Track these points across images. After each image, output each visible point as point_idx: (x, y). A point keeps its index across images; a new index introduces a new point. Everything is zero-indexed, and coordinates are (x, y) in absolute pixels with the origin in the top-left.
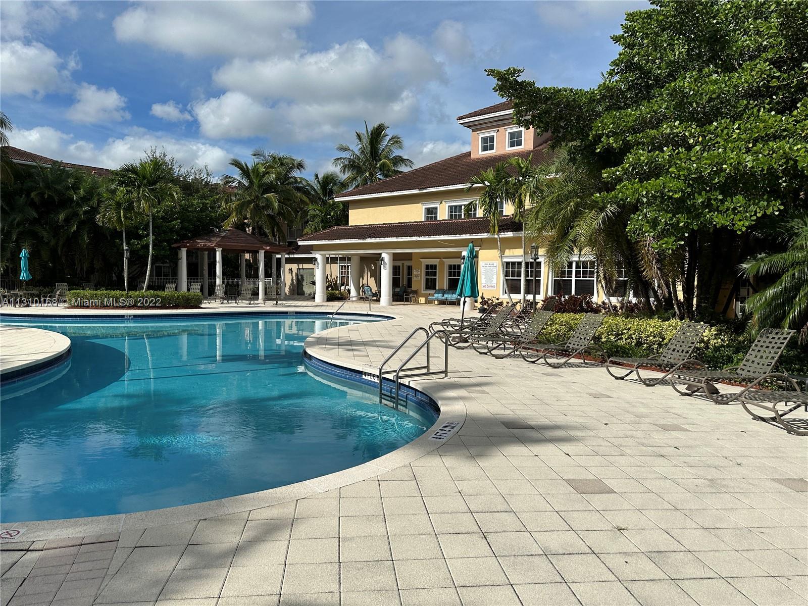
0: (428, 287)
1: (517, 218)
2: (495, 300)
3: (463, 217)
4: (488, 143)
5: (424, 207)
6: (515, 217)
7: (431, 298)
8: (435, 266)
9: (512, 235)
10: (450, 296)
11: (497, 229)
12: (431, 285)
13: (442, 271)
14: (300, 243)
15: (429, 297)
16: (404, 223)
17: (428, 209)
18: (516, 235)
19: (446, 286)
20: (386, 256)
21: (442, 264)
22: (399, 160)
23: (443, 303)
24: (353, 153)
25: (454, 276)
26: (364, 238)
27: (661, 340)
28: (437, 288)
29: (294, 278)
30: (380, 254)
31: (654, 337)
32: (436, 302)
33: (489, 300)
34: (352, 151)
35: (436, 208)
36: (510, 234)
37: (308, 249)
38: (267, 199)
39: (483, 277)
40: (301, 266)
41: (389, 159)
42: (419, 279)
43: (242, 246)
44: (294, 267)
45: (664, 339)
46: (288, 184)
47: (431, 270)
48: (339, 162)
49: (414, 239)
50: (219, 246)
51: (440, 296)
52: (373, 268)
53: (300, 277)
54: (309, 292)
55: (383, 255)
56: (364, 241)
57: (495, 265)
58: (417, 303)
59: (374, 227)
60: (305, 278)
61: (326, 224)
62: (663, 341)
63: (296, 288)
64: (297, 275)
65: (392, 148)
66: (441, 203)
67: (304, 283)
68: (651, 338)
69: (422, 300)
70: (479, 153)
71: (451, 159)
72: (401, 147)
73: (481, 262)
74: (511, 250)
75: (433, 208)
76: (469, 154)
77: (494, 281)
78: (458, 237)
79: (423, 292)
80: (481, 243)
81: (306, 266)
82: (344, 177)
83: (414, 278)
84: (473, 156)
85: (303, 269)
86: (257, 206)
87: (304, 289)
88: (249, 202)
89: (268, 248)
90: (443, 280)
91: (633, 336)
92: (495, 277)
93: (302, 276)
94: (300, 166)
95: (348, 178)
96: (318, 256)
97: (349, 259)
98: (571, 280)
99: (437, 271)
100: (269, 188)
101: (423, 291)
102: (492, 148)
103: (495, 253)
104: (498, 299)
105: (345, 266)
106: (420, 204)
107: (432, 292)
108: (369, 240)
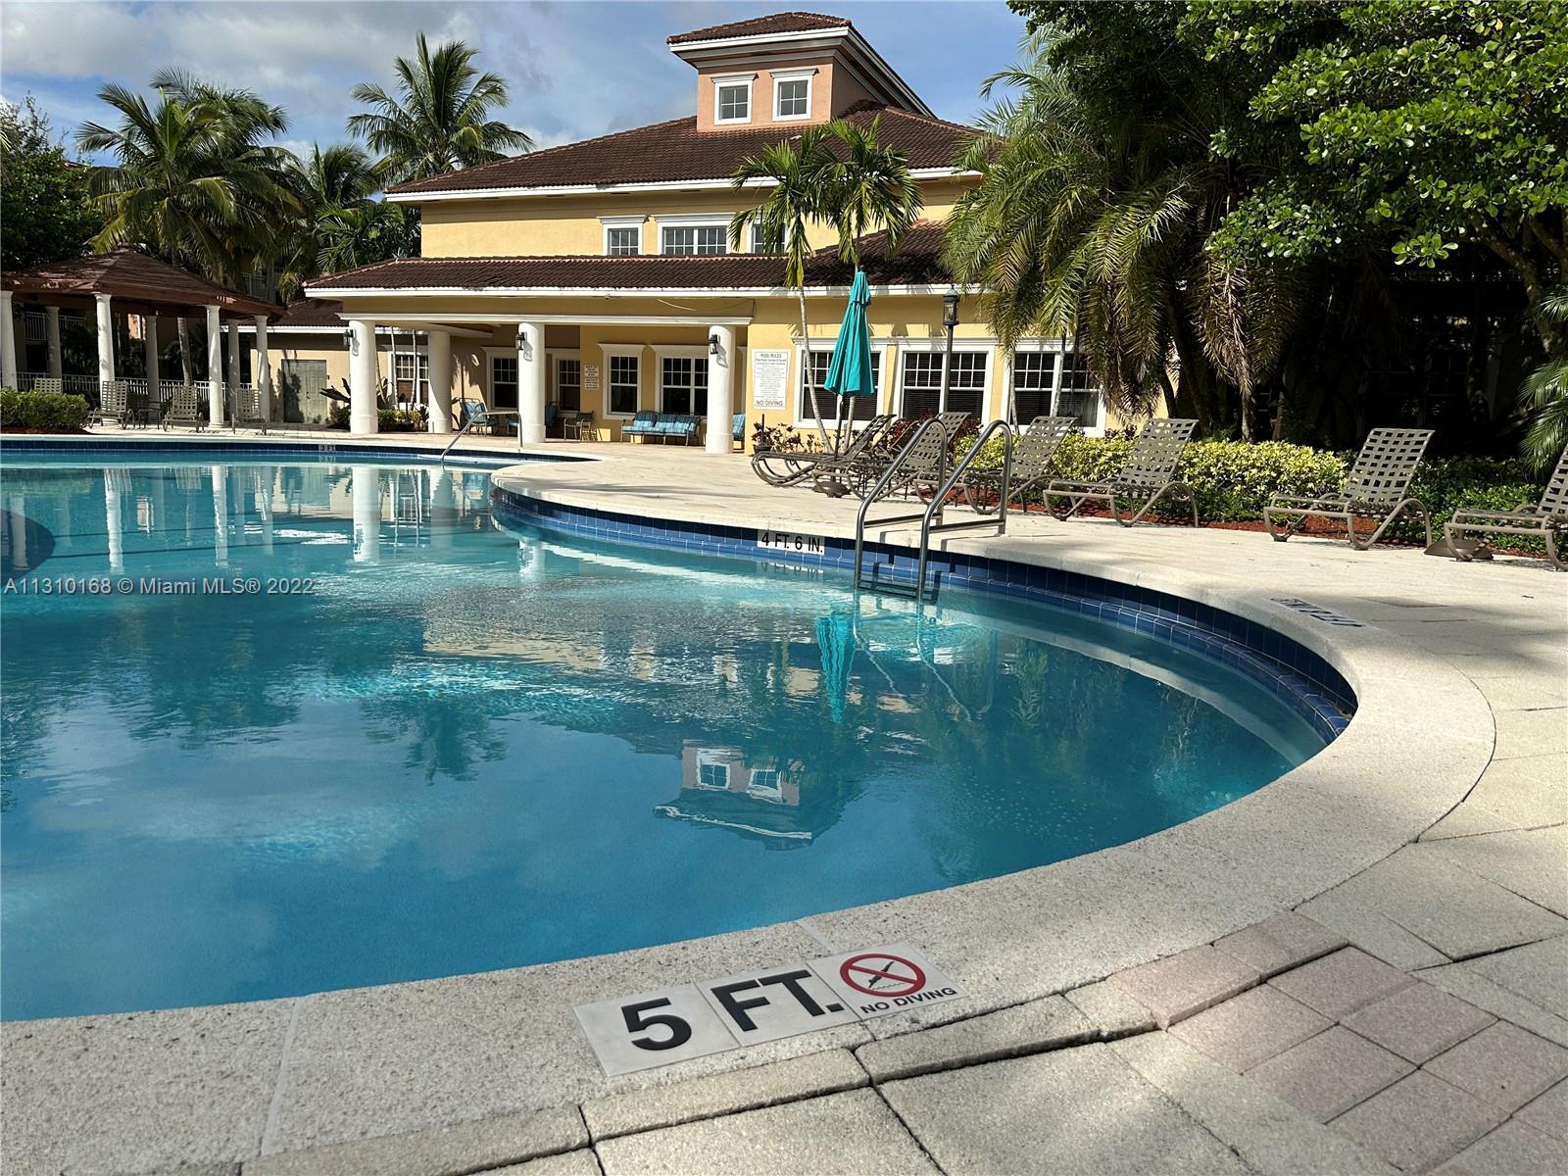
0: (615, 408)
1: (846, 253)
2: (783, 430)
3: (695, 252)
4: (734, 102)
5: (607, 227)
6: (842, 251)
7: (629, 428)
8: (634, 361)
9: (824, 294)
10: (669, 425)
11: (800, 277)
12: (624, 401)
13: (649, 372)
14: (310, 293)
15: (624, 428)
16: (569, 257)
17: (614, 233)
18: (834, 294)
19: (658, 405)
20: (530, 330)
21: (649, 356)
22: (497, 132)
23: (652, 439)
24: (394, 108)
25: (677, 383)
26: (478, 285)
27: (1275, 475)
28: (639, 409)
29: (275, 382)
30: (517, 326)
31: (1260, 469)
32: (638, 439)
33: (771, 430)
34: (391, 101)
35: (635, 232)
36: (820, 291)
37: (329, 311)
38: (202, 191)
39: (758, 382)
40: (291, 355)
41: (476, 128)
42: (596, 388)
43: (163, 292)
44: (276, 357)
45: (1280, 473)
46: (248, 160)
47: (624, 368)
48: (361, 125)
49: (602, 292)
50: (104, 288)
51: (647, 425)
52: (477, 364)
53: (289, 381)
54: (314, 416)
55: (522, 329)
56: (478, 293)
57: (784, 357)
58: (593, 439)
59: (495, 264)
60: (303, 383)
61: (366, 252)
62: (1278, 477)
63: (280, 407)
64: (282, 375)
65: (482, 103)
66: (647, 220)
67: (301, 395)
68: (1254, 471)
69: (605, 434)
70: (713, 122)
71: (651, 130)
72: (502, 103)
73: (754, 351)
74: (818, 326)
75: (626, 231)
76: (693, 121)
77: (782, 393)
78: (705, 292)
79: (606, 417)
80: (753, 309)
81: (304, 354)
82: (375, 158)
83: (585, 386)
84: (701, 127)
85: (297, 361)
86: (176, 205)
87: (302, 408)
88: (159, 194)
89: (230, 300)
90: (651, 391)
91: (1212, 469)
92: (783, 382)
93: (295, 378)
94: (276, 123)
95: (384, 164)
96: (358, 326)
97: (423, 341)
98: (939, 391)
99: (639, 371)
100: (203, 166)
101: (606, 414)
102: (742, 112)
103: (783, 331)
104: (790, 430)
105: (412, 357)
106: (596, 221)
107: (630, 416)
108: (491, 292)
